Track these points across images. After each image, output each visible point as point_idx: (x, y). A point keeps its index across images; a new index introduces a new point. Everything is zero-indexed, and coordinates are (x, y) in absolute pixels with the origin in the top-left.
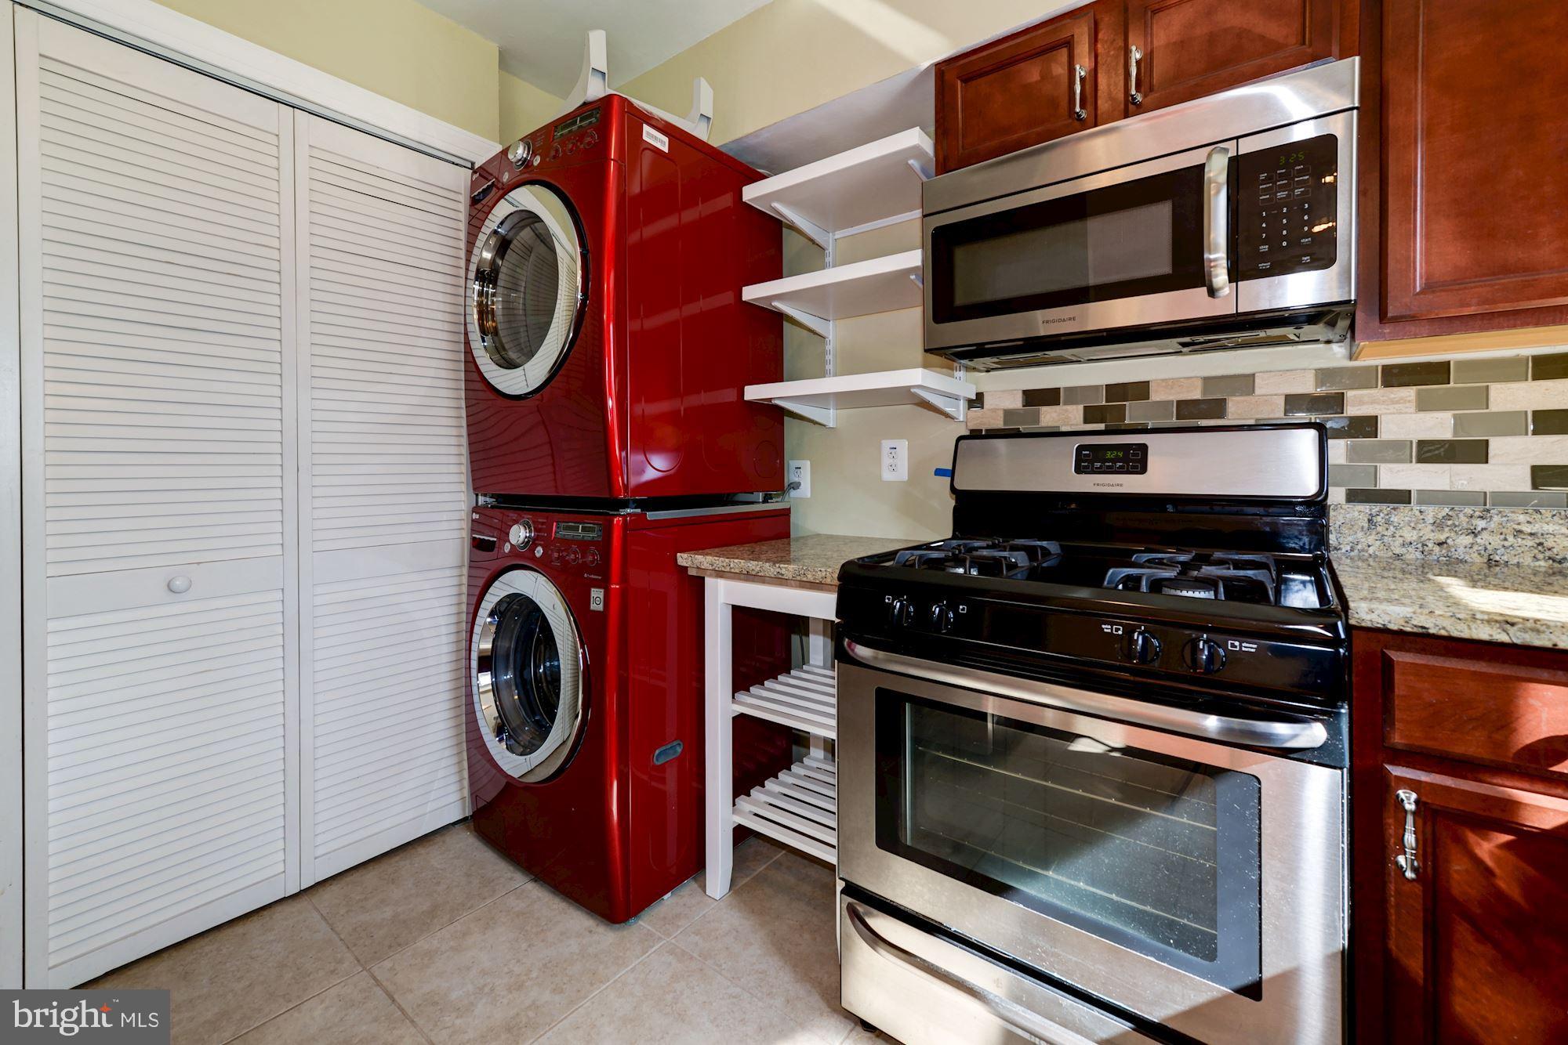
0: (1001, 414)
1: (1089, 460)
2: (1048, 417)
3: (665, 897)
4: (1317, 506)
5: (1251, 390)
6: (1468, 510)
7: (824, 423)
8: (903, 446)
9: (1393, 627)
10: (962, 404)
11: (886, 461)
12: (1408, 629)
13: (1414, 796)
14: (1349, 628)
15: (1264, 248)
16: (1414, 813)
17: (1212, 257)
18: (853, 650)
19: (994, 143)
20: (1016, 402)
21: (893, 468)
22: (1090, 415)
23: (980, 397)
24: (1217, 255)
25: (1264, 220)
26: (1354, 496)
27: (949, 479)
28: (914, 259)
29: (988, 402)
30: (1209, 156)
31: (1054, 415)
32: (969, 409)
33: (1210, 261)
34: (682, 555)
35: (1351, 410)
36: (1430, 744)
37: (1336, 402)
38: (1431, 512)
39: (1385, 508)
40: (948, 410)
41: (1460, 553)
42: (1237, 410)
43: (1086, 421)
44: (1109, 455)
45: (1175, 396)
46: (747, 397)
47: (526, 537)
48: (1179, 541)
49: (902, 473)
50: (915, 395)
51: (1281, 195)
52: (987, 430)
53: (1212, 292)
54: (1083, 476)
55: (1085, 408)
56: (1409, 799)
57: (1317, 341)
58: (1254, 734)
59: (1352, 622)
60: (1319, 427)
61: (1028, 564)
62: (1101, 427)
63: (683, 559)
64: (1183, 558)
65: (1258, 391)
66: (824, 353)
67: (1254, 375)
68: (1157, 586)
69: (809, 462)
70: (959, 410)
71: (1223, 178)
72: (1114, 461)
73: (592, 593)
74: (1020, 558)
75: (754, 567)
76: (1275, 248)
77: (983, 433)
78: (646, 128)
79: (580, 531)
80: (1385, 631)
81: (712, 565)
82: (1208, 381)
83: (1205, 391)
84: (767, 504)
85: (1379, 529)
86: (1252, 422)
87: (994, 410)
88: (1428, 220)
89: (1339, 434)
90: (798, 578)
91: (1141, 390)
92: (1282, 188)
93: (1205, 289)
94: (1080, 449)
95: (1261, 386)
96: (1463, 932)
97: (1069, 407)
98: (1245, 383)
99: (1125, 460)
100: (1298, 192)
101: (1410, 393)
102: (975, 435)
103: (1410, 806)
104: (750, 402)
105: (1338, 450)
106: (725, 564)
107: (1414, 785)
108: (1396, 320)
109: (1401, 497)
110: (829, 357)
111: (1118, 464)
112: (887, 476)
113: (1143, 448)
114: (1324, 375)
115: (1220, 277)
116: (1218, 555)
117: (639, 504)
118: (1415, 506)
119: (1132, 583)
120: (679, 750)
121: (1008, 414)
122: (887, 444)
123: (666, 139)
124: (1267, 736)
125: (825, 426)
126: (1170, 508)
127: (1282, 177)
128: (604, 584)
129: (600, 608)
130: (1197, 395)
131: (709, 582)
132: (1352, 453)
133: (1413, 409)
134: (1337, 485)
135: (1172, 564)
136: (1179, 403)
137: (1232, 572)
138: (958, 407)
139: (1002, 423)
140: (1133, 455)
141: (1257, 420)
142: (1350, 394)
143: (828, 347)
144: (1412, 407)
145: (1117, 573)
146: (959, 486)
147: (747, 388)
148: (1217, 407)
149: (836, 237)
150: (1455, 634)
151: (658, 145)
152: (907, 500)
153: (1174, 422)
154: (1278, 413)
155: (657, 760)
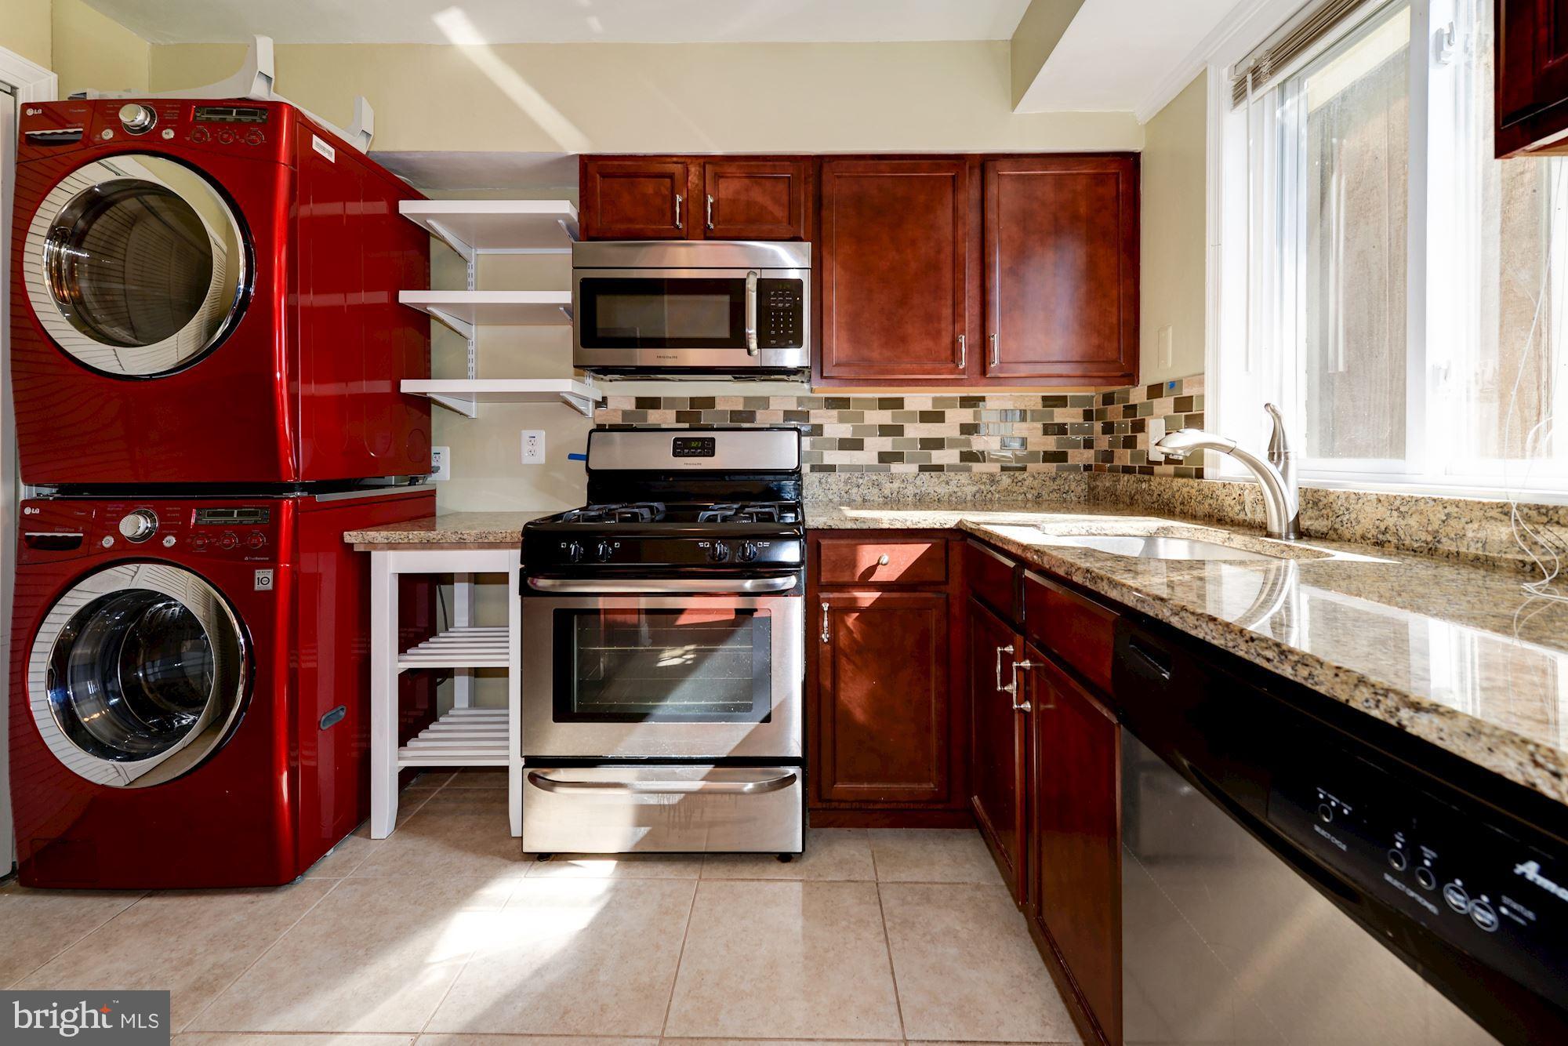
0: (620, 413)
1: (682, 448)
2: (653, 417)
3: (328, 853)
4: (796, 473)
5: (767, 407)
6: (856, 474)
7: (467, 413)
8: (541, 435)
9: (820, 527)
10: (591, 405)
11: (526, 448)
12: (825, 528)
13: (828, 605)
14: (805, 530)
15: (773, 332)
16: (827, 611)
17: (750, 332)
18: (535, 584)
19: (623, 227)
20: (631, 406)
21: (532, 453)
22: (680, 416)
23: (605, 399)
24: (752, 331)
25: (773, 317)
26: (813, 469)
27: (585, 462)
28: (565, 297)
29: (611, 404)
30: (748, 274)
31: (657, 416)
32: (596, 408)
33: (749, 334)
34: (351, 533)
35: (813, 421)
36: (834, 580)
37: (804, 416)
38: (844, 476)
39: (826, 474)
40: (582, 408)
41: (853, 497)
42: (762, 418)
43: (678, 421)
44: (694, 444)
45: (728, 407)
46: (403, 390)
47: (147, 528)
48: (732, 498)
49: (541, 458)
50: (562, 397)
51: (780, 305)
52: (610, 425)
53: (749, 353)
54: (678, 458)
55: (677, 412)
56: (826, 606)
57: (797, 381)
58: (769, 586)
59: (806, 527)
60: (799, 431)
61: (650, 516)
62: (687, 425)
63: (350, 537)
64: (735, 506)
65: (771, 408)
66: (466, 352)
67: (769, 398)
68: (725, 519)
69: (448, 448)
70: (589, 408)
71: (755, 288)
72: (696, 448)
73: (257, 574)
74: (646, 513)
75: (435, 537)
76: (778, 332)
77: (607, 427)
78: (315, 138)
79: (235, 516)
80: (818, 529)
81: (388, 539)
82: (747, 400)
83: (745, 405)
84: (414, 487)
85: (823, 486)
86: (768, 426)
87: (615, 410)
88: (837, 330)
89: (808, 434)
90: (480, 541)
91: (709, 402)
92: (781, 301)
93: (746, 350)
94: (676, 440)
95: (773, 405)
96: (843, 661)
97: (667, 411)
98: (764, 402)
99: (702, 448)
100: (787, 305)
101: (835, 413)
102: (600, 428)
103: (826, 609)
104: (406, 395)
105: (806, 441)
106: (402, 537)
107: (828, 600)
108: (826, 378)
109: (831, 468)
110: (471, 356)
111: (699, 450)
112: (527, 459)
113: (713, 440)
114: (800, 401)
115: (753, 344)
116: (752, 503)
117: (304, 487)
118: (837, 473)
119: (712, 519)
120: (342, 714)
121: (625, 413)
122: (526, 434)
123: (333, 151)
124: (773, 586)
125: (467, 416)
126: (727, 478)
127: (780, 295)
128: (272, 563)
129: (270, 587)
130: (741, 408)
131: (376, 556)
132: (813, 445)
133: (836, 422)
134: (806, 462)
135: (730, 509)
136: (732, 412)
137: (759, 510)
138: (587, 406)
139: (621, 420)
140: (707, 444)
141: (771, 424)
142: (812, 412)
143: (470, 348)
144: (835, 420)
145: (704, 515)
146: (592, 466)
147: (403, 382)
148: (750, 416)
149: (478, 253)
150: (841, 527)
151: (326, 155)
152: (543, 478)
153: (728, 424)
154: (779, 420)
155: (323, 725)
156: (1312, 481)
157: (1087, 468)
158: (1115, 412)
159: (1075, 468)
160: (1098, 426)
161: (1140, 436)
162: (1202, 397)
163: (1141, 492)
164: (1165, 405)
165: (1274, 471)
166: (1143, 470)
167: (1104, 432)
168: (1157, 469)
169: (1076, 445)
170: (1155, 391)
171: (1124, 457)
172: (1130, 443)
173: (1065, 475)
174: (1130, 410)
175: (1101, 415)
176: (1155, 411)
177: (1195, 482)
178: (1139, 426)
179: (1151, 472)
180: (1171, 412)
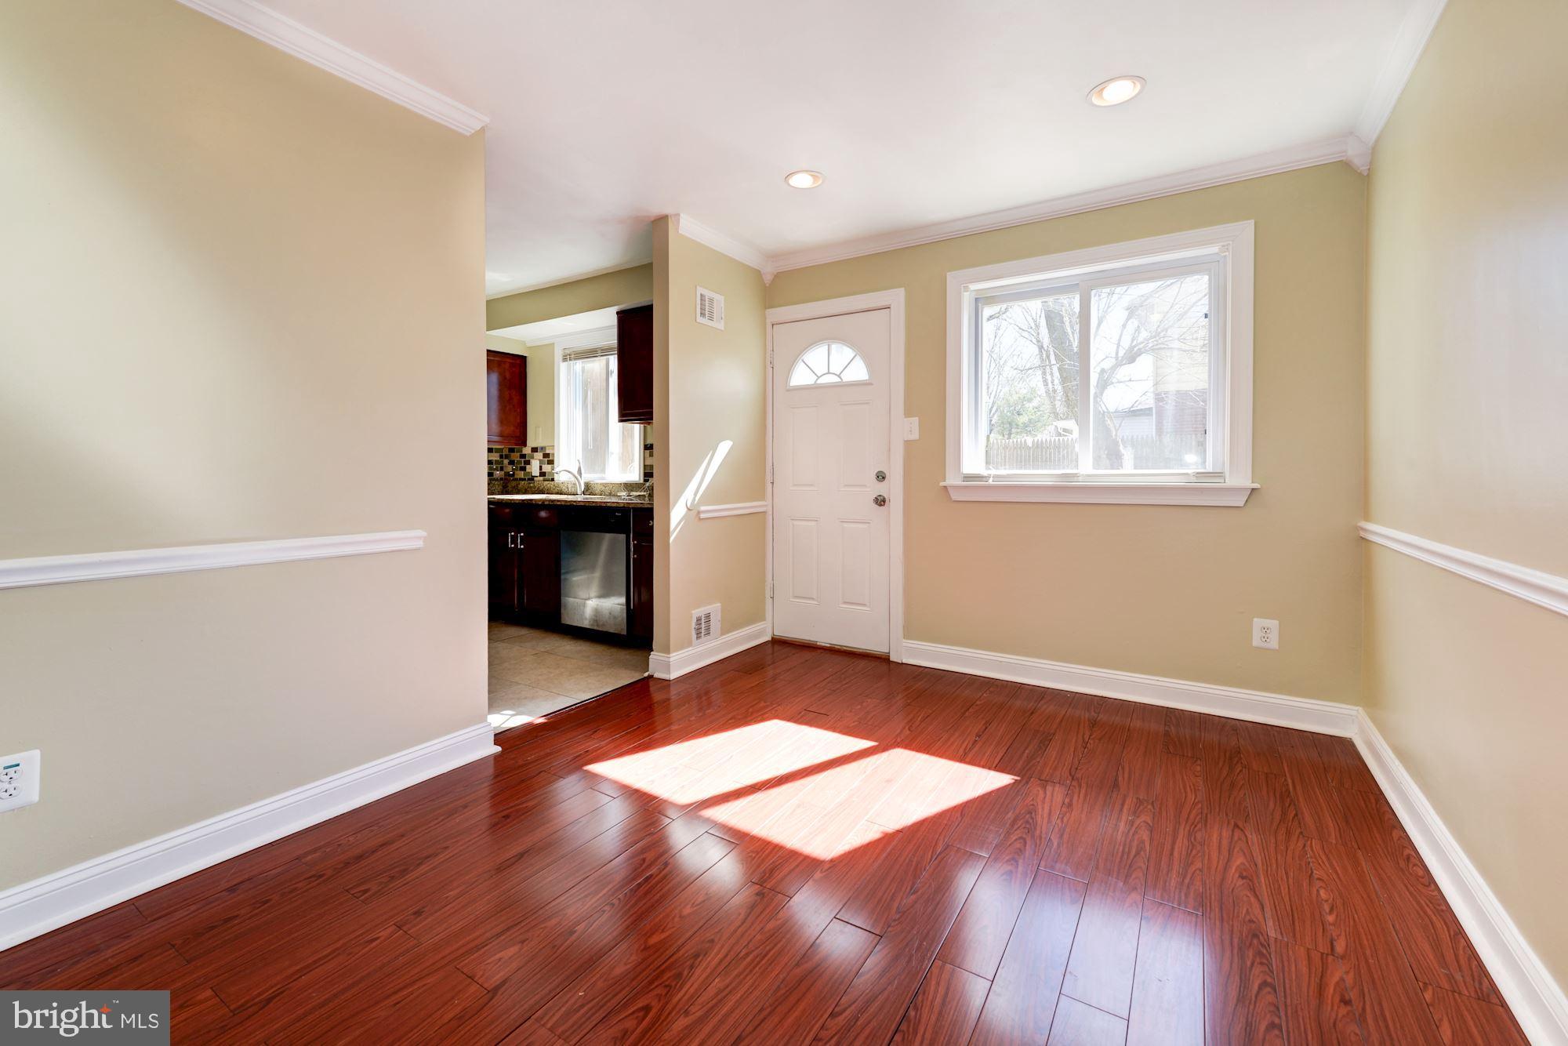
156: (587, 481)
157: (501, 479)
158: (515, 456)
159: (497, 480)
160: (506, 462)
161: (528, 467)
162: (553, 454)
163: (531, 487)
164: (539, 455)
165: (579, 477)
166: (529, 479)
167: (509, 464)
168: (535, 479)
169: (497, 469)
170: (535, 450)
171: (521, 475)
172: (523, 469)
173: (493, 482)
174: (523, 456)
175: (507, 457)
176: (535, 457)
177: (552, 483)
178: (528, 463)
179: (533, 480)
180: (541, 458)
